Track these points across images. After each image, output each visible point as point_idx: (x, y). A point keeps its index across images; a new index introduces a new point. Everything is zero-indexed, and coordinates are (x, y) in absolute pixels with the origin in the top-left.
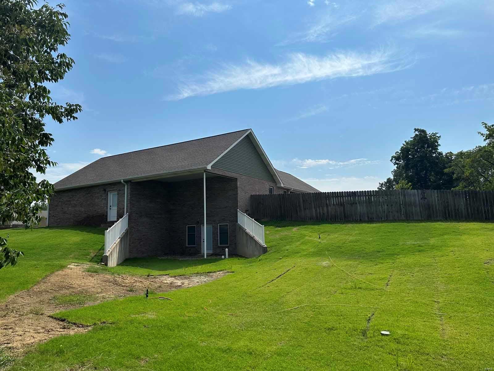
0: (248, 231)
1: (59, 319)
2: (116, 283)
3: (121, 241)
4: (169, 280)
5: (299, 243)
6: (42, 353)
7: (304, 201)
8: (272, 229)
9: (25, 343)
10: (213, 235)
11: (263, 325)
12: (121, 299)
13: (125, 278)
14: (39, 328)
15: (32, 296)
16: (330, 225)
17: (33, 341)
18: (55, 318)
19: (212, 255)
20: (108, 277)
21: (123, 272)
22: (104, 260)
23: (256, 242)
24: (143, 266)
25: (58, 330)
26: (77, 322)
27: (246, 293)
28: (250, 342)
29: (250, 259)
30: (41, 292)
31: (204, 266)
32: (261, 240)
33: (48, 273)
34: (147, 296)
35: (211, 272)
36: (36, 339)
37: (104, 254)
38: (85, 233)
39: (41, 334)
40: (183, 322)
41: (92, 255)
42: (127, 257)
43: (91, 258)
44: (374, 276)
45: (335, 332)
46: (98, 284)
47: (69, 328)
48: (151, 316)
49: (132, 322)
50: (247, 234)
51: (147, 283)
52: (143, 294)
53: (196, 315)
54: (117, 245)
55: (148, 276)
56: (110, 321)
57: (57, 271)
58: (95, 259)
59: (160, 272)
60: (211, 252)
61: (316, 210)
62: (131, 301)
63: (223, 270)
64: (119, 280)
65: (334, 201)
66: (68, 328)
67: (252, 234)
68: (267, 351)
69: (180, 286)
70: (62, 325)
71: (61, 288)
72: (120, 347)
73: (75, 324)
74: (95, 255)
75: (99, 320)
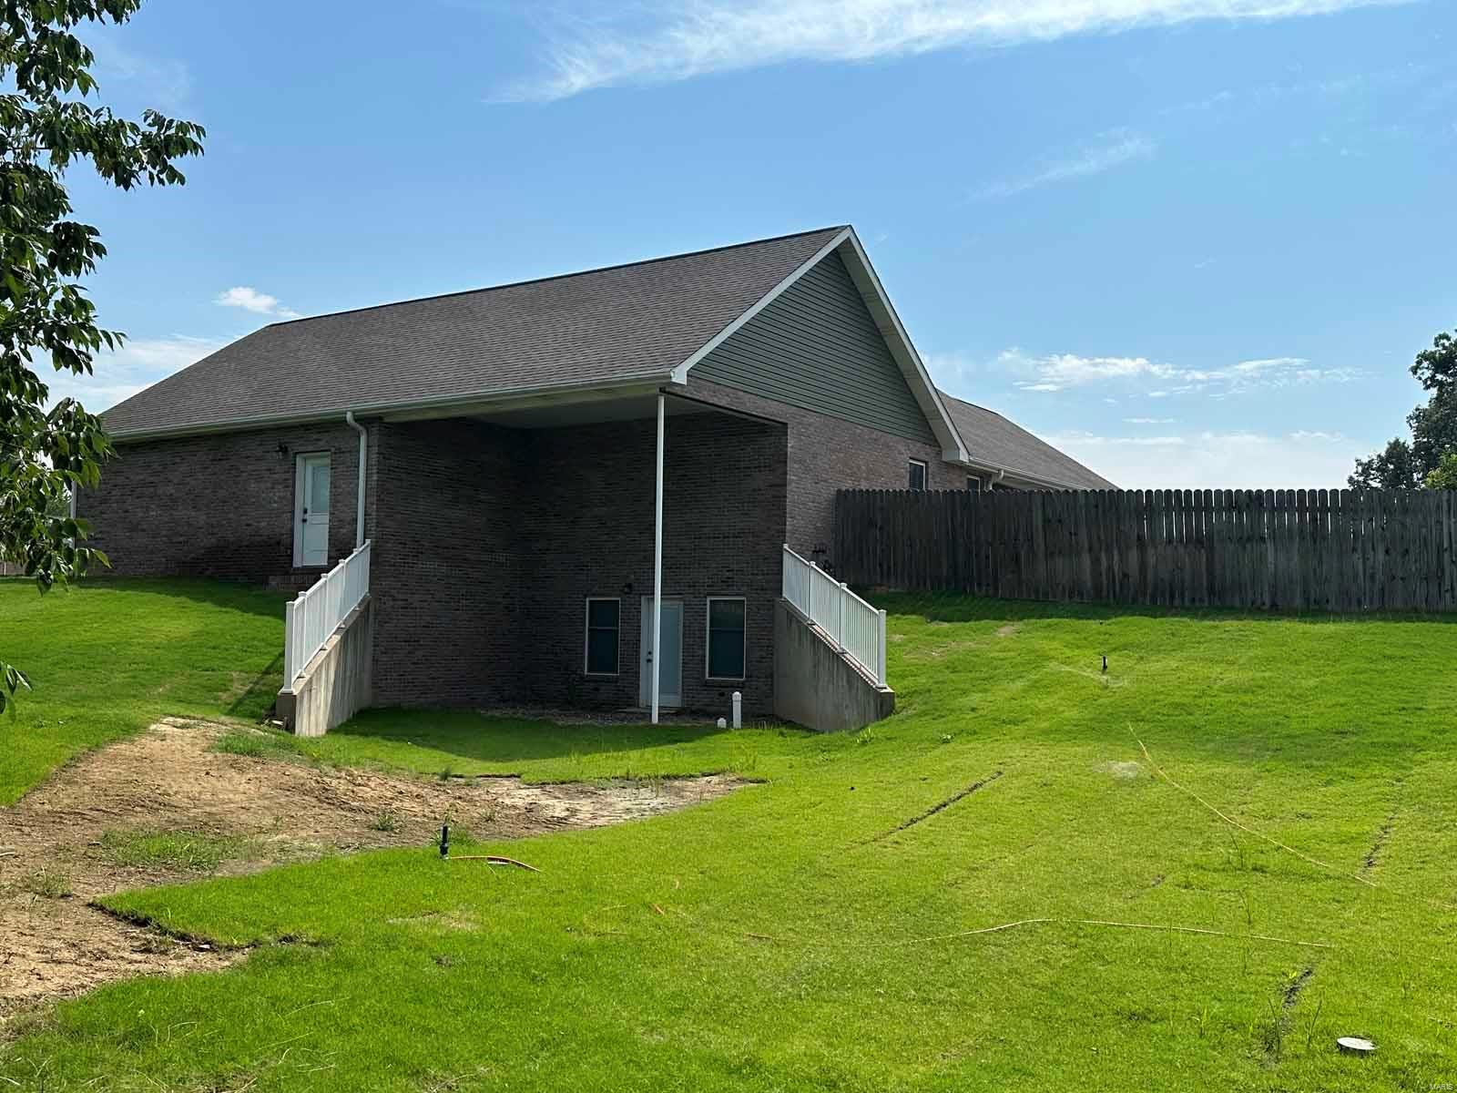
0: (821, 628)
1: (126, 918)
2: (326, 797)
3: (344, 642)
4: (519, 796)
5: (1020, 684)
6: (76, 1034)
7: (1046, 521)
8: (914, 624)
9: (10, 995)
10: (685, 638)
11: (879, 983)
12: (348, 857)
13: (359, 781)
14: (55, 944)
15: (26, 830)
16: (1146, 621)
17: (37, 988)
18: (113, 913)
19: (679, 713)
20: (299, 772)
21: (354, 757)
22: (280, 710)
23: (852, 674)
24: (422, 740)
25: (126, 955)
26: (192, 931)
27: (810, 863)
28: (830, 1045)
29: (826, 736)
30: (58, 817)
31: (649, 753)
32: (870, 665)
33: (80, 748)
34: (444, 851)
35: (676, 777)
36: (48, 984)
37: (283, 690)
38: (208, 606)
39: (68, 967)
40: (579, 951)
41: (239, 689)
42: (365, 704)
43: (233, 700)
44: (1319, 827)
45: (1157, 1027)
46: (263, 797)
47: (164, 953)
48: (460, 922)
49: (390, 942)
50: (816, 641)
51: (440, 802)
52: (428, 844)
53: (626, 929)
54: (329, 655)
55: (445, 776)
56: (312, 935)
57: (113, 741)
58: (250, 705)
59: (488, 764)
60: (675, 701)
61: (1096, 562)
62: (385, 866)
63: (723, 772)
64: (340, 785)
65: (1171, 526)
66: (162, 953)
67: (835, 639)
68: (893, 1079)
69: (561, 821)
70: (137, 938)
71: (130, 804)
72: (350, 1031)
73: (183, 937)
74: (250, 692)
75: (272, 929)
